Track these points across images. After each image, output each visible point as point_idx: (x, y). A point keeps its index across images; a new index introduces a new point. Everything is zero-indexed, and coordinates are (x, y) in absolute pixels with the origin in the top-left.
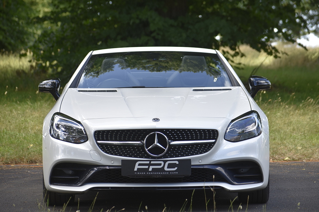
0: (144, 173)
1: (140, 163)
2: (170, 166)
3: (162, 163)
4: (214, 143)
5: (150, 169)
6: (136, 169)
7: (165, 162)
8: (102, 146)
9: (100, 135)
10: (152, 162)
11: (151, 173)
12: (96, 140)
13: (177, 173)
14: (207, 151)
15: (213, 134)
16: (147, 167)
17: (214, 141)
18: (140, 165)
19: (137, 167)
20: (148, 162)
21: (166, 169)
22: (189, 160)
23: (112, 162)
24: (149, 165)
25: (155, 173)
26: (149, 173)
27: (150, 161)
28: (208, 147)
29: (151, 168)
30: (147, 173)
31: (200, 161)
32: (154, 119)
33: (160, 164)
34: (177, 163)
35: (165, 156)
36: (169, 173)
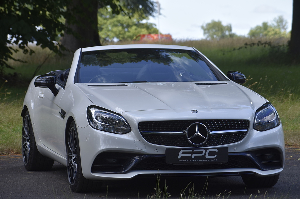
0: (187, 161)
1: (183, 152)
3: (204, 151)
4: (246, 132)
5: (193, 157)
6: (179, 157)
7: (206, 150)
8: (146, 136)
9: (143, 126)
10: (195, 151)
11: (194, 161)
12: (140, 131)
13: (216, 160)
14: (240, 140)
16: (190, 155)
17: (246, 130)
18: (183, 153)
19: (180, 155)
20: (191, 151)
21: (207, 156)
22: (227, 148)
23: (156, 151)
24: (192, 153)
25: (197, 161)
26: (192, 161)
27: (193, 150)
28: (241, 136)
29: (194, 156)
30: (190, 161)
31: (235, 149)
32: (193, 111)
33: (202, 152)
34: (217, 150)
35: (205, 145)
36: (210, 160)
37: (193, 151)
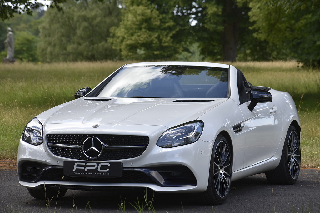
0: (81, 173)
1: (78, 164)
2: (102, 168)
3: (96, 164)
4: (145, 148)
5: (86, 170)
6: (74, 170)
7: (98, 164)
8: (51, 148)
9: (51, 138)
10: (87, 164)
11: (87, 173)
12: (47, 143)
13: (109, 174)
14: (138, 155)
15: (144, 140)
16: (83, 168)
17: (145, 146)
18: (78, 166)
19: (75, 168)
20: (84, 164)
21: (99, 170)
22: (122, 163)
23: (58, 162)
24: (85, 166)
25: (90, 174)
26: (85, 173)
28: (139, 152)
29: (87, 168)
30: (84, 173)
31: (132, 164)
32: (95, 125)
33: (94, 166)
34: (109, 165)
35: (100, 159)
36: (102, 174)
37: (86, 164)
